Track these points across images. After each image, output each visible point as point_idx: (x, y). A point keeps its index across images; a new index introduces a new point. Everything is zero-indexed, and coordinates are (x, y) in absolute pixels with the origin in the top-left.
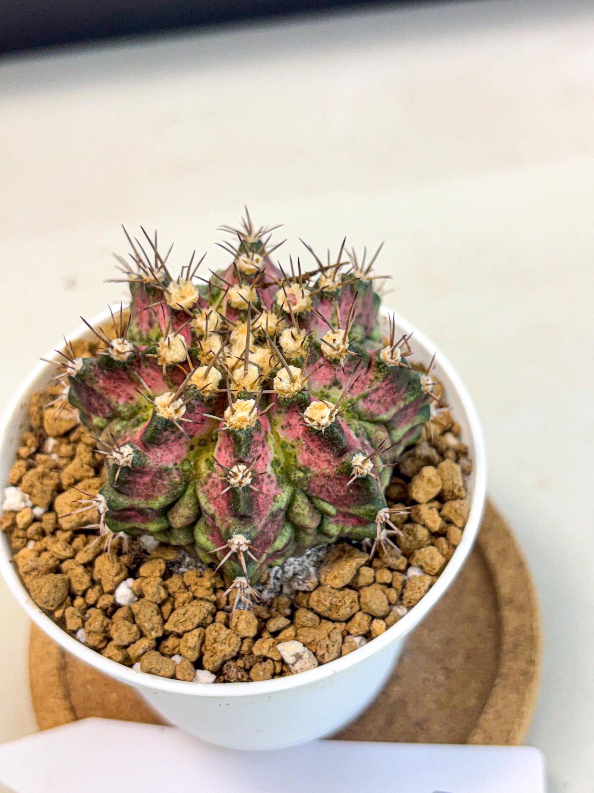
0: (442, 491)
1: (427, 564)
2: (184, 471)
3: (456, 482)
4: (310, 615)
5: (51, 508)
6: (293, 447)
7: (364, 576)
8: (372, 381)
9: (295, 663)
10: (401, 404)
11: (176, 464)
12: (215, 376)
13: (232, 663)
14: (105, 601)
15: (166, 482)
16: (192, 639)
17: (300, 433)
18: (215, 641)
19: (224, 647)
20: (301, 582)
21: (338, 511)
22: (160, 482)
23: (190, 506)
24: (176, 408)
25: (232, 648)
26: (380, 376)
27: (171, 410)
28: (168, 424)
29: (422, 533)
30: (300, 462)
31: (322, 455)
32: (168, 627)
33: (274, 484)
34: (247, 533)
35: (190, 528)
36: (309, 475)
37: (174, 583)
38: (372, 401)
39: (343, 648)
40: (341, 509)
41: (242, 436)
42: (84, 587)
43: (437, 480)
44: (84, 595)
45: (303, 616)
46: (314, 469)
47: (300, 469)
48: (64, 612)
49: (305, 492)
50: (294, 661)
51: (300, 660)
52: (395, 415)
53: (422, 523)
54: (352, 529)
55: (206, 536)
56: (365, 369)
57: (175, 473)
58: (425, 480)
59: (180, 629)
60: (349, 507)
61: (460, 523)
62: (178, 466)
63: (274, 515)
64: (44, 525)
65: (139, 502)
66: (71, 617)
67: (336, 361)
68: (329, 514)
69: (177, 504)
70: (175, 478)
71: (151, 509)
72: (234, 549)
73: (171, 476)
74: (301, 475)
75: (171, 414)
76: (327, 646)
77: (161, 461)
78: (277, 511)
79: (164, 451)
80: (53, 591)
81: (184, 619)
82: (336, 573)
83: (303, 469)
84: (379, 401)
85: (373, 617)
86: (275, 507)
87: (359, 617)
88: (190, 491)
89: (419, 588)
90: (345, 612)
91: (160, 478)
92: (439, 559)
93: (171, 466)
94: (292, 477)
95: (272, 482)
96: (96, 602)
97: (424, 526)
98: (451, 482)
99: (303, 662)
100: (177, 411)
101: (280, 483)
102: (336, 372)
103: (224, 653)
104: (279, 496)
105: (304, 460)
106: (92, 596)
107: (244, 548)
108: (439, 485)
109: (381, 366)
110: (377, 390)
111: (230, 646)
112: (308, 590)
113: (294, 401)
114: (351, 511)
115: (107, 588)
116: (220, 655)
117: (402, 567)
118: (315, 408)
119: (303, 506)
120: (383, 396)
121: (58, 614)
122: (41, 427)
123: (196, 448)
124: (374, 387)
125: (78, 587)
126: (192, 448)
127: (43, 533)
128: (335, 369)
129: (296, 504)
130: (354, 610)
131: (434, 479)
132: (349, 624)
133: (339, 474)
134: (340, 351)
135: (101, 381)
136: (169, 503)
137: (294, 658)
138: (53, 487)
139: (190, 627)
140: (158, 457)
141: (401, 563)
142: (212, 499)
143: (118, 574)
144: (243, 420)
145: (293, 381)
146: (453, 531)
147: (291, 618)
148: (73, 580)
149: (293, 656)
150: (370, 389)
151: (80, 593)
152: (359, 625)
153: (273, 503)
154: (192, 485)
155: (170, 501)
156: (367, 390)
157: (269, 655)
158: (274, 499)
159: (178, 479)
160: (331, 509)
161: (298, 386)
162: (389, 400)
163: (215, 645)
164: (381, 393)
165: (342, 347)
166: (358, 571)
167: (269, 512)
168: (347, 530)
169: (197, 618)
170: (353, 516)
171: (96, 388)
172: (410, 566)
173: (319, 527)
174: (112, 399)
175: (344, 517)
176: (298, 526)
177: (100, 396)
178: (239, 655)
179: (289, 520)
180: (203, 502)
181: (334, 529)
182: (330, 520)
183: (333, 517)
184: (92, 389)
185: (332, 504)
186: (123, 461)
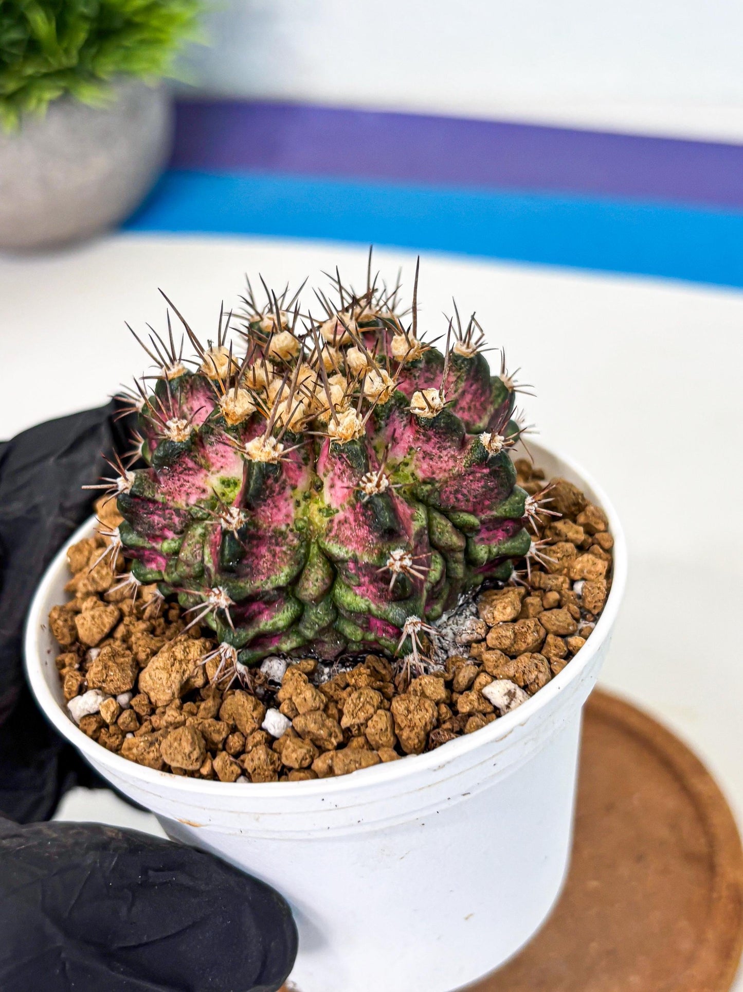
1: (590, 573)
2: (299, 529)
5: (135, 691)
6: (406, 464)
7: (531, 605)
8: (456, 383)
9: (510, 704)
10: (491, 409)
11: (288, 525)
13: (438, 730)
14: (257, 738)
15: (284, 548)
16: (381, 719)
17: (411, 440)
18: (409, 711)
19: (421, 715)
20: (469, 630)
21: (482, 522)
22: (278, 549)
23: (321, 565)
24: (273, 445)
25: (430, 713)
26: (462, 374)
27: (268, 448)
28: (270, 469)
29: (569, 548)
30: (420, 475)
31: (443, 453)
32: (346, 721)
34: (404, 547)
35: (329, 593)
36: (437, 485)
38: (462, 409)
39: (553, 667)
40: (483, 517)
42: (224, 735)
46: (441, 476)
47: (425, 483)
48: (212, 766)
49: (438, 509)
50: (509, 701)
51: (515, 697)
53: (564, 538)
54: (499, 549)
55: (351, 592)
57: (291, 537)
59: (361, 718)
60: (491, 509)
61: (602, 528)
62: (291, 527)
63: (419, 534)
64: (136, 709)
65: (263, 584)
66: (223, 769)
67: (414, 363)
68: (472, 529)
69: (305, 573)
70: (293, 540)
71: (278, 588)
72: (397, 567)
73: (288, 540)
74: (429, 487)
75: (269, 453)
76: (536, 665)
77: (272, 522)
78: (421, 530)
79: (272, 509)
81: (361, 705)
83: (428, 480)
84: (470, 408)
85: (564, 637)
86: (415, 526)
87: (551, 638)
88: (314, 550)
90: (532, 638)
91: (277, 544)
92: (602, 564)
93: (283, 527)
94: (420, 494)
96: (244, 745)
97: (567, 542)
99: (519, 701)
100: (274, 448)
101: (410, 503)
102: (417, 380)
103: (423, 722)
104: (416, 515)
105: (424, 471)
106: (235, 742)
107: (407, 562)
109: (460, 361)
110: (463, 394)
111: (427, 711)
112: (480, 637)
113: (392, 405)
114: (495, 513)
115: (249, 727)
116: (421, 725)
117: (567, 584)
119: (444, 522)
120: (472, 401)
121: (205, 771)
123: (303, 503)
124: (460, 391)
125: (217, 738)
126: (298, 504)
127: (140, 719)
128: (415, 376)
129: (436, 523)
130: (542, 635)
132: (543, 651)
133: (470, 466)
134: (415, 348)
136: (295, 573)
137: (506, 698)
138: (129, 673)
139: (372, 711)
140: (268, 517)
141: (562, 583)
142: (343, 542)
143: (255, 707)
145: (384, 381)
146: (600, 536)
148: (208, 733)
149: (505, 695)
150: (457, 394)
151: (220, 746)
152: (555, 646)
153: (414, 523)
154: (314, 543)
155: (296, 568)
156: (454, 397)
158: (413, 518)
159: (296, 542)
160: (472, 519)
161: (391, 385)
162: (478, 404)
163: (410, 716)
164: (468, 397)
165: (416, 343)
166: (523, 601)
167: (413, 531)
168: (495, 550)
169: (375, 700)
170: (498, 522)
171: (159, 497)
172: (573, 582)
173: (467, 551)
174: (181, 502)
175: (488, 530)
176: (446, 553)
177: (165, 506)
178: (439, 723)
179: (434, 546)
180: (336, 550)
181: (482, 552)
182: (476, 538)
183: (478, 532)
184: (154, 502)
185: (473, 512)
186: (234, 522)
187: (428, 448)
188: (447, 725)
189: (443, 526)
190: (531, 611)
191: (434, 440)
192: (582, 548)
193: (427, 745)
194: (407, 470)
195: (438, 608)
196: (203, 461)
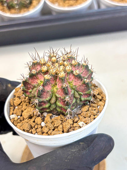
0: (99, 93)
1: (101, 105)
2: (52, 91)
5: (21, 116)
6: (72, 82)
8: (82, 70)
9: (83, 126)
10: (88, 75)
11: (50, 90)
14: (39, 126)
17: (73, 78)
19: (68, 126)
20: (78, 112)
21: (83, 94)
22: (48, 94)
23: (55, 98)
26: (84, 68)
28: (48, 80)
30: (74, 85)
31: (78, 81)
32: (55, 126)
34: (69, 97)
35: (55, 103)
36: (76, 87)
38: (83, 74)
39: (91, 120)
41: (63, 78)
42: (34, 125)
46: (77, 85)
47: (74, 86)
48: (31, 130)
49: (76, 91)
55: (59, 103)
56: (81, 67)
58: (95, 91)
59: (58, 125)
60: (85, 92)
61: (105, 97)
63: (72, 95)
65: (44, 100)
66: (33, 131)
67: (76, 65)
68: (81, 95)
69: (52, 98)
71: (47, 101)
72: (67, 100)
76: (88, 120)
77: (47, 89)
79: (48, 87)
81: (58, 123)
82: (85, 108)
85: (94, 115)
86: (72, 93)
87: (92, 115)
88: (54, 95)
90: (89, 115)
92: (103, 104)
94: (73, 88)
96: (37, 128)
97: (98, 99)
98: (100, 91)
100: (49, 77)
101: (71, 89)
104: (72, 91)
106: (36, 127)
107: (69, 99)
109: (84, 66)
110: (84, 71)
112: (80, 113)
113: (71, 72)
116: (67, 128)
117: (97, 106)
122: (14, 105)
123: (53, 87)
125: (33, 125)
126: (52, 87)
127: (21, 121)
128: (75, 67)
131: (97, 91)
133: (82, 84)
142: (59, 94)
143: (41, 120)
146: (104, 99)
147: (79, 118)
148: (31, 125)
149: (82, 124)
151: (33, 127)
152: (92, 117)
155: (50, 98)
156: (82, 72)
159: (51, 93)
160: (82, 93)
161: (71, 68)
162: (86, 74)
163: (66, 126)
164: (84, 72)
166: (88, 108)
168: (85, 99)
169: (60, 122)
170: (86, 94)
171: (29, 82)
172: (98, 106)
173: (80, 99)
174: (33, 84)
175: (84, 95)
176: (76, 98)
177: (30, 84)
178: (71, 128)
179: (74, 97)
180: (57, 95)
181: (83, 99)
182: (82, 97)
183: (82, 95)
184: (28, 83)
185: (82, 92)
186: (41, 88)
187: (76, 80)
188: (72, 128)
189: (76, 94)
190: (90, 110)
191: (77, 79)
192: (101, 100)
193: (68, 132)
194: (72, 83)
195: (74, 108)
196: (37, 77)
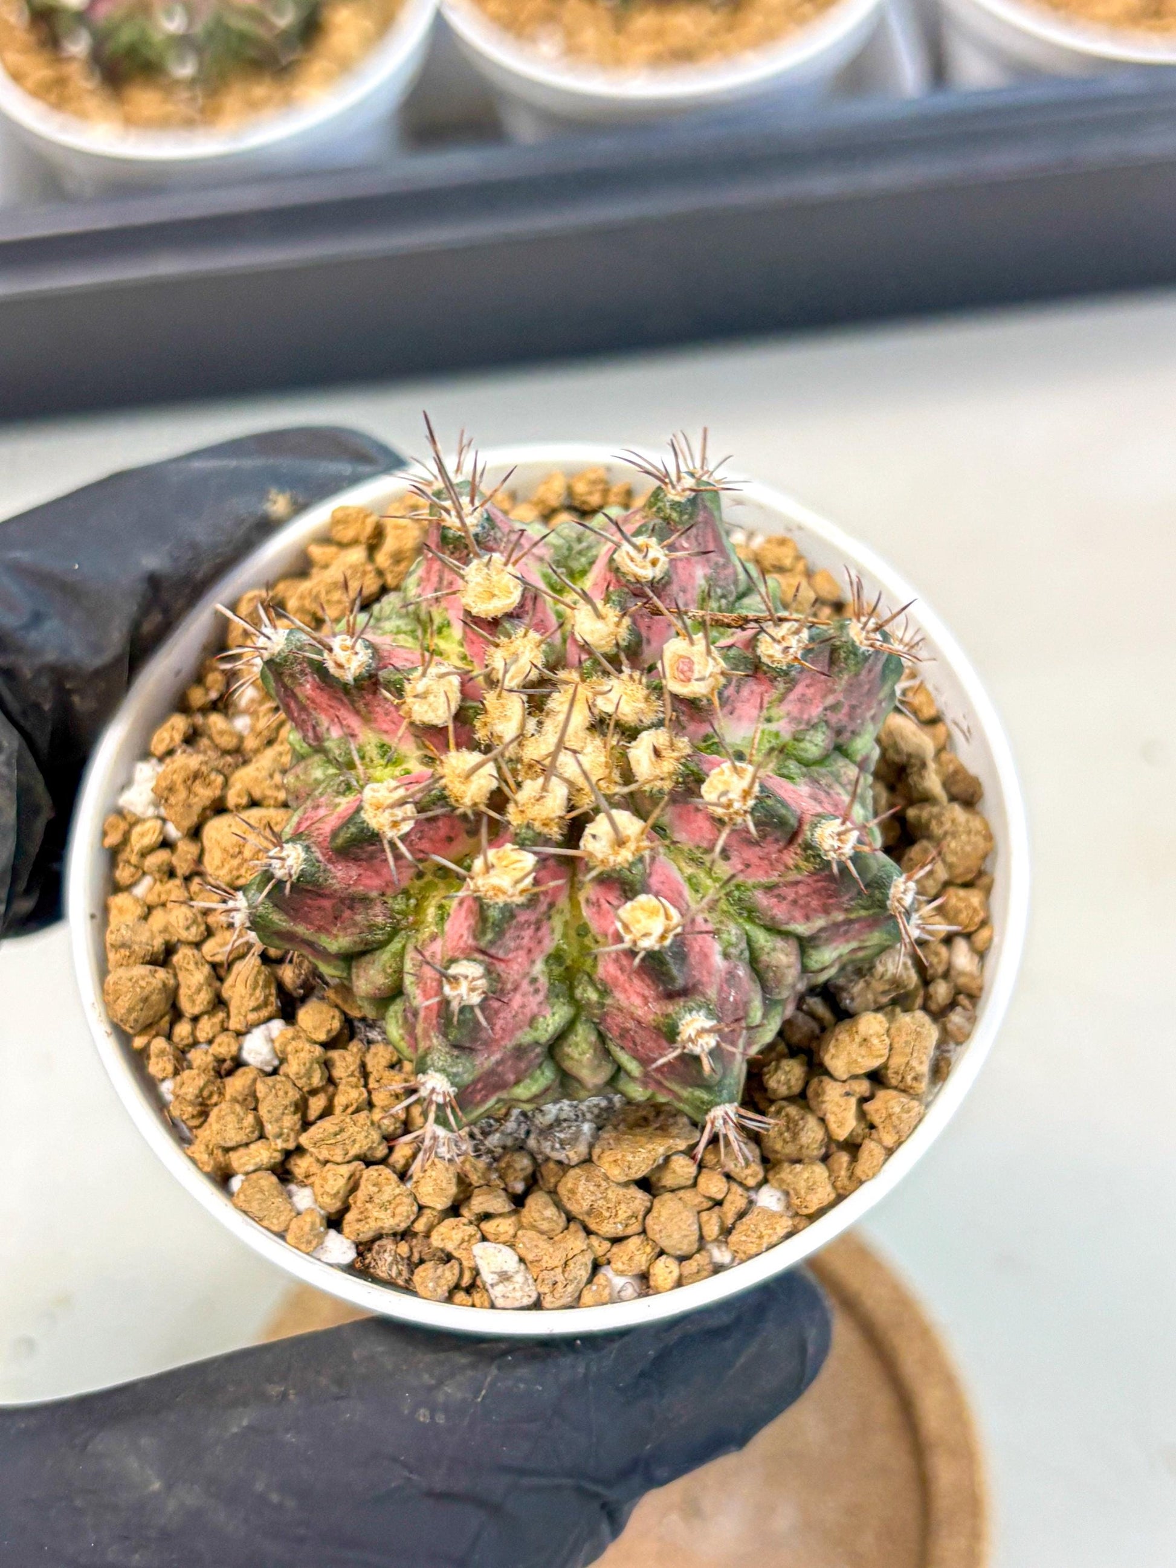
0: (885, 1066)
1: (797, 1194)
2: (393, 911)
3: (914, 1063)
4: (551, 1212)
5: (195, 833)
6: (596, 941)
7: (674, 1172)
8: (787, 868)
9: (497, 1284)
10: (840, 917)
11: (383, 894)
12: (485, 781)
13: (388, 1244)
14: (224, 1047)
15: (358, 918)
16: (335, 1180)
18: (371, 1199)
19: (382, 1215)
20: (557, 1146)
22: (348, 914)
23: (389, 971)
24: (394, 819)
25: (397, 1220)
26: (806, 866)
28: (378, 838)
29: (811, 1134)
30: (601, 971)
31: (638, 983)
32: (307, 1139)
33: (540, 997)
34: (455, 1075)
35: (382, 1002)
36: (608, 1002)
37: (345, 1062)
38: (780, 898)
39: (585, 1292)
40: (653, 1073)
41: (494, 914)
42: (200, 1009)
43: (880, 1046)
44: (195, 1019)
45: (538, 1207)
46: (620, 998)
47: (595, 985)
48: (149, 1043)
49: (594, 1025)
50: (496, 1280)
51: (506, 1283)
52: (822, 930)
53: (821, 1115)
55: (401, 1031)
56: (782, 844)
57: (378, 909)
58: (858, 1039)
60: (665, 1078)
61: (889, 1140)
62: (385, 899)
63: (522, 1049)
64: (175, 861)
65: (305, 931)
66: (158, 1056)
69: (368, 958)
70: (376, 916)
71: (325, 948)
72: (424, 1092)
73: (371, 912)
74: (593, 996)
75: (384, 825)
76: (555, 1283)
77: (357, 884)
78: (529, 1045)
79: (365, 870)
80: (138, 1008)
81: (333, 1141)
82: (619, 1156)
83: (601, 987)
84: (795, 902)
85: (661, 1253)
86: (527, 1036)
87: (634, 1243)
88: (395, 946)
89: (761, 1237)
90: (613, 1226)
91: (349, 908)
92: (824, 1194)
93: (374, 894)
94: (578, 993)
95: (537, 991)
96: (211, 1040)
97: (822, 1120)
98: (905, 1060)
99: (511, 1287)
100: (395, 824)
101: (552, 994)
103: (380, 1224)
104: (541, 1019)
105: (607, 973)
106: (207, 1028)
107: (440, 1100)
108: (881, 1056)
109: (811, 852)
110: (796, 883)
111: (394, 1216)
112: (566, 1161)
113: (612, 877)
114: (669, 1085)
115: (234, 1024)
116: (373, 1224)
117: (751, 1182)
118: (642, 909)
119: (584, 1046)
120: (806, 895)
121: (139, 1042)
123: (428, 877)
124: (790, 879)
125: (189, 1008)
126: (419, 875)
127: (171, 874)
129: (572, 1039)
130: (630, 1231)
131: (875, 1041)
132: (615, 1249)
133: (656, 1027)
134: (731, 810)
135: (308, 686)
136: (355, 950)
137: (496, 1277)
138: (208, 803)
139: (339, 1159)
140: (351, 877)
141: (751, 1174)
143: (256, 1009)
144: (499, 890)
145: (620, 842)
146: (871, 1149)
147: (518, 1201)
148: (182, 992)
149: (495, 1273)
150: (782, 879)
151: (189, 1016)
152: (631, 1259)
153: (527, 1029)
154: (400, 938)
155: (357, 948)
156: (775, 878)
157: (456, 1254)
158: (532, 1022)
159: (380, 920)
160: (633, 1067)
161: (625, 855)
162: (815, 904)
163: (368, 1205)
164: (802, 890)
165: (737, 805)
166: (667, 1159)
167: (514, 1042)
169: (357, 1146)
172: (765, 1182)
179: (549, 1058)
181: (636, 1091)
